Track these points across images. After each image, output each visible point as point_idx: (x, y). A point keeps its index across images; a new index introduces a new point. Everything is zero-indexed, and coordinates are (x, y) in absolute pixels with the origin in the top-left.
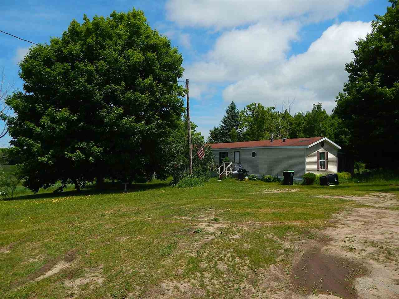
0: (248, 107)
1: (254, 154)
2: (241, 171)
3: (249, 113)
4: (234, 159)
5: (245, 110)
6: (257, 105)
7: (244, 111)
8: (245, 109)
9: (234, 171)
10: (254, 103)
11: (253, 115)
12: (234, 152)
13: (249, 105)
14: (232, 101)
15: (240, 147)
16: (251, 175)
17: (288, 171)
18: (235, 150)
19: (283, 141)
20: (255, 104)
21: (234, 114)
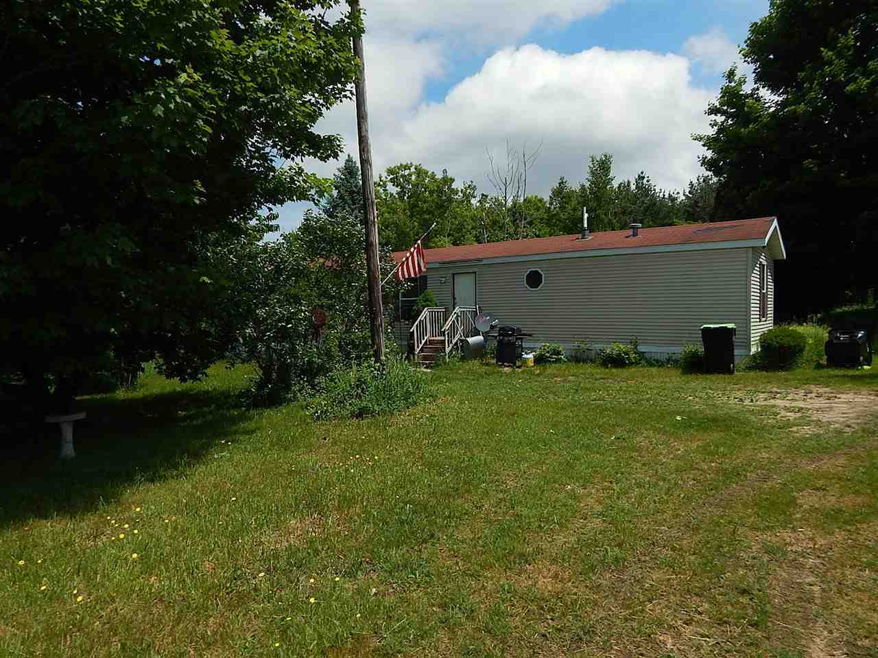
0: (390, 171)
1: (534, 279)
2: (511, 335)
3: (393, 189)
4: (454, 299)
5: (381, 181)
6: (413, 169)
7: (379, 185)
8: (380, 178)
9: (472, 336)
10: (404, 164)
11: (401, 194)
12: (454, 274)
13: (393, 167)
14: (349, 156)
15: (480, 257)
16: (542, 346)
17: (712, 326)
18: (454, 269)
19: (632, 233)
20: (407, 167)
21: (355, 189)
